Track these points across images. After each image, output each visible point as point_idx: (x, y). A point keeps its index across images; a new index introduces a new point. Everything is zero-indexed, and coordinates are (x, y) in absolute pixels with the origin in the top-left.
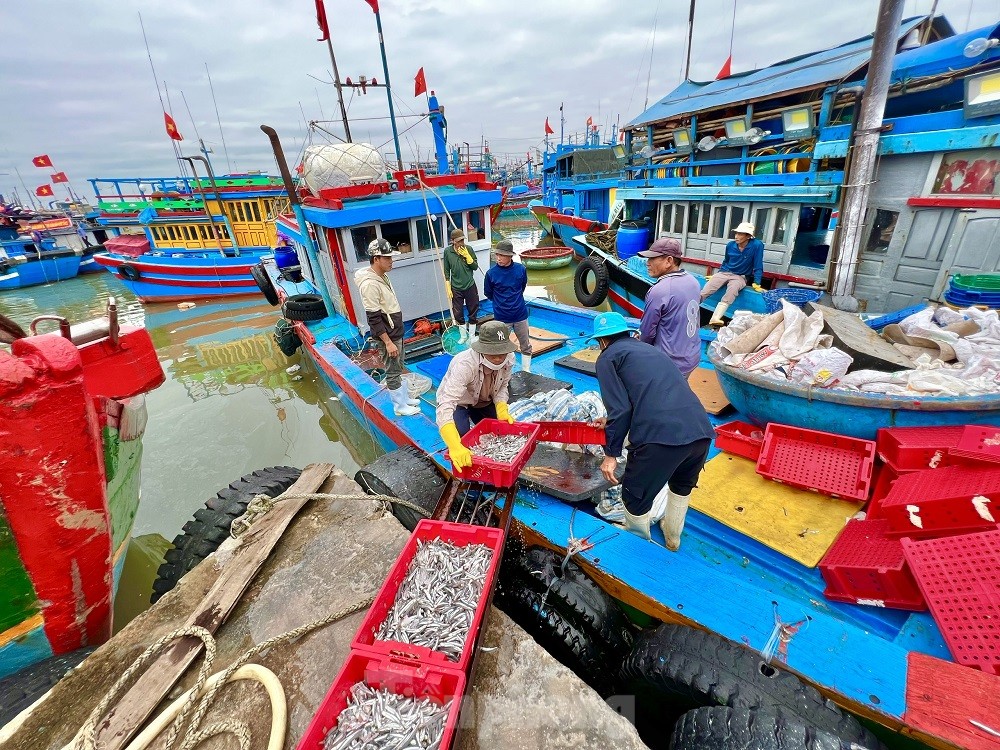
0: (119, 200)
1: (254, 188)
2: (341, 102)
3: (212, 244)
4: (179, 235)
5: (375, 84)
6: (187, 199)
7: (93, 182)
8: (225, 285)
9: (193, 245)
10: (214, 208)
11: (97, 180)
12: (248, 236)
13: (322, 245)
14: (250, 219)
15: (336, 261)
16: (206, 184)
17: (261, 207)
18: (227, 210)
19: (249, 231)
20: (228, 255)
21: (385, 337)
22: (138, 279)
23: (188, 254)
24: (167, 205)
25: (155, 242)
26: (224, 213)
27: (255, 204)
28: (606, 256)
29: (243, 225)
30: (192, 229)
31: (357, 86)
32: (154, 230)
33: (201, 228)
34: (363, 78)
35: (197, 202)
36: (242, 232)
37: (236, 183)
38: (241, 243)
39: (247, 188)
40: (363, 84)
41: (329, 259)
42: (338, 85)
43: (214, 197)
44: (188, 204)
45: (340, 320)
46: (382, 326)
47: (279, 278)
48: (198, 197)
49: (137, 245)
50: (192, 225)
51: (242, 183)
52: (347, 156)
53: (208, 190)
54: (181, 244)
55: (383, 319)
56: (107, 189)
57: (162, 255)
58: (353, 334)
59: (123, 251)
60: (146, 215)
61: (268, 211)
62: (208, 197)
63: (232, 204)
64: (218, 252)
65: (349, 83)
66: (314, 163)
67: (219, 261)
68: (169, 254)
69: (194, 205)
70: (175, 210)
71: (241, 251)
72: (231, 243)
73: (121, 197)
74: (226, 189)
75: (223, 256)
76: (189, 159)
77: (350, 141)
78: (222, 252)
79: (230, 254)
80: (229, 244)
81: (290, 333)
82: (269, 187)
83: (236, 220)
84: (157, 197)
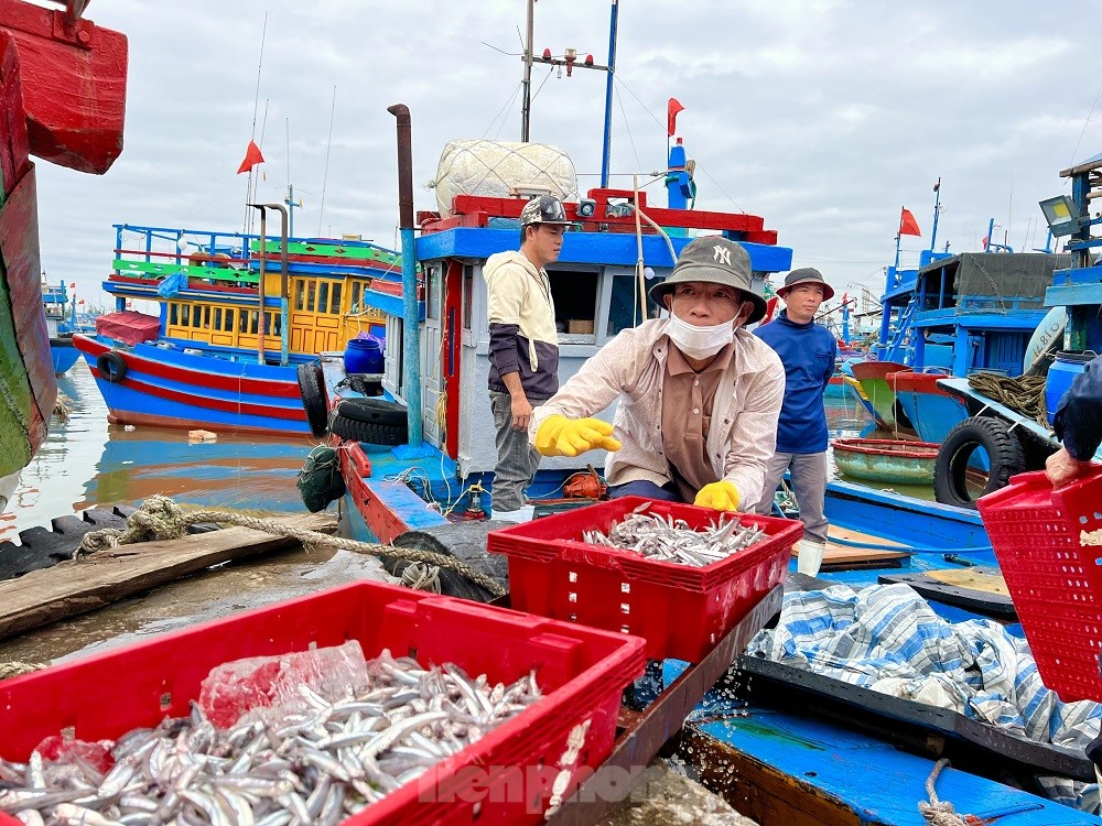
0: (143, 258)
1: (344, 261)
2: (527, 84)
3: (251, 342)
4: (207, 321)
5: (589, 63)
6: (237, 266)
7: (120, 228)
8: (248, 410)
9: (223, 339)
10: (273, 286)
11: (127, 227)
12: (310, 336)
13: (434, 307)
14: (323, 309)
15: (450, 327)
16: (273, 248)
17: (346, 290)
18: (292, 291)
19: (315, 328)
20: (269, 363)
21: (513, 381)
22: (122, 380)
23: (208, 350)
24: (206, 274)
25: (168, 326)
26: (285, 294)
27: (337, 287)
28: (1018, 419)
29: (307, 318)
30: (230, 313)
31: (559, 63)
32: (174, 307)
33: (244, 315)
34: (571, 51)
35: (251, 274)
36: (303, 327)
37: (320, 250)
38: (296, 346)
39: (335, 260)
40: (570, 61)
41: (438, 332)
42: (529, 58)
43: (279, 267)
44: (237, 275)
45: (427, 451)
46: (514, 356)
47: (340, 384)
48: (256, 265)
49: (140, 327)
50: (230, 306)
51: (329, 251)
52: (515, 158)
53: (276, 255)
54: (207, 335)
55: (519, 346)
56: (134, 241)
57: (171, 347)
58: (445, 475)
59: (118, 334)
60: (171, 283)
61: (356, 298)
62: (271, 267)
63: (302, 283)
64: (254, 354)
65: (547, 59)
66: (457, 162)
67: (250, 369)
68: (182, 345)
69: (246, 278)
70: (216, 282)
71: (292, 359)
72: (279, 345)
73: (148, 254)
74: (301, 257)
75: (261, 361)
76: (261, 207)
77: (526, 139)
78: (261, 356)
79: (272, 361)
80: (276, 345)
81: (329, 468)
82: (368, 262)
83: (300, 307)
84: (196, 260)
